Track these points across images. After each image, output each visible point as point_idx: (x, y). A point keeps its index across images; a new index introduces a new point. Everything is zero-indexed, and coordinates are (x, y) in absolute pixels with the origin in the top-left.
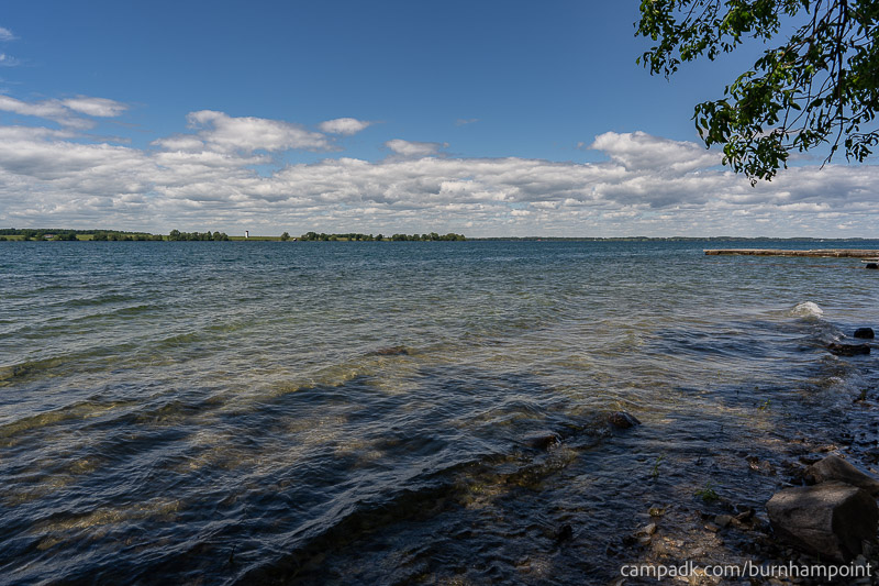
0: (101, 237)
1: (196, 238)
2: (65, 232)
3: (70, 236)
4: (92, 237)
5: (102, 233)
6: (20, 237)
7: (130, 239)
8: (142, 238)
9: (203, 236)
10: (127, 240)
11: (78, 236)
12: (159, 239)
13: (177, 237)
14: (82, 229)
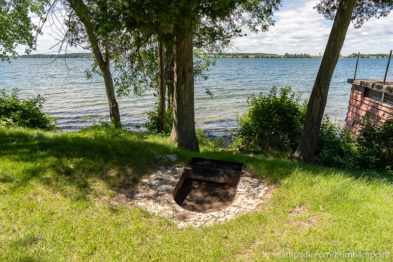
0: (258, 56)
1: (296, 57)
2: (246, 54)
3: (246, 56)
4: (254, 56)
5: (258, 55)
6: (231, 56)
7: (268, 57)
8: (273, 57)
9: (298, 55)
10: (267, 57)
11: (249, 56)
12: (280, 57)
13: (287, 56)
14: (252, 53)
